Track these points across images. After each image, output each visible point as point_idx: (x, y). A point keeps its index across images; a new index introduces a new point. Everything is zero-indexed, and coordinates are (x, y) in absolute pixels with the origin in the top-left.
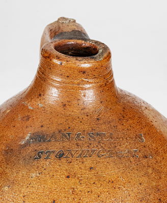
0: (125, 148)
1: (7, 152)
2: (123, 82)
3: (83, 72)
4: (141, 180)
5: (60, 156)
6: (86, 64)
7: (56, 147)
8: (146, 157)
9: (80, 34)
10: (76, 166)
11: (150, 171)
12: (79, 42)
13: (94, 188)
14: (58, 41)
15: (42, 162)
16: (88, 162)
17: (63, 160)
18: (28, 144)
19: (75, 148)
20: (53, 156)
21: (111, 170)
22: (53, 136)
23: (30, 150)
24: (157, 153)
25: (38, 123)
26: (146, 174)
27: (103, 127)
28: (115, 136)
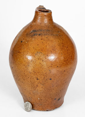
0: (55, 34)
1: (27, 35)
2: (56, 20)
3: (45, 15)
4: (59, 41)
5: (39, 35)
6: (46, 14)
7: (38, 33)
8: (60, 36)
9: (44, 8)
10: (43, 37)
11: (61, 39)
12: (44, 10)
13: (47, 42)
14: (39, 9)
15: (35, 36)
16: (46, 36)
17: (40, 36)
18: (32, 32)
19: (43, 33)
20: (38, 35)
21: (51, 38)
22: (38, 30)
23: (32, 34)
24: (63, 35)
25: (34, 28)
26: (60, 40)
27: (50, 29)
28: (53, 31)
